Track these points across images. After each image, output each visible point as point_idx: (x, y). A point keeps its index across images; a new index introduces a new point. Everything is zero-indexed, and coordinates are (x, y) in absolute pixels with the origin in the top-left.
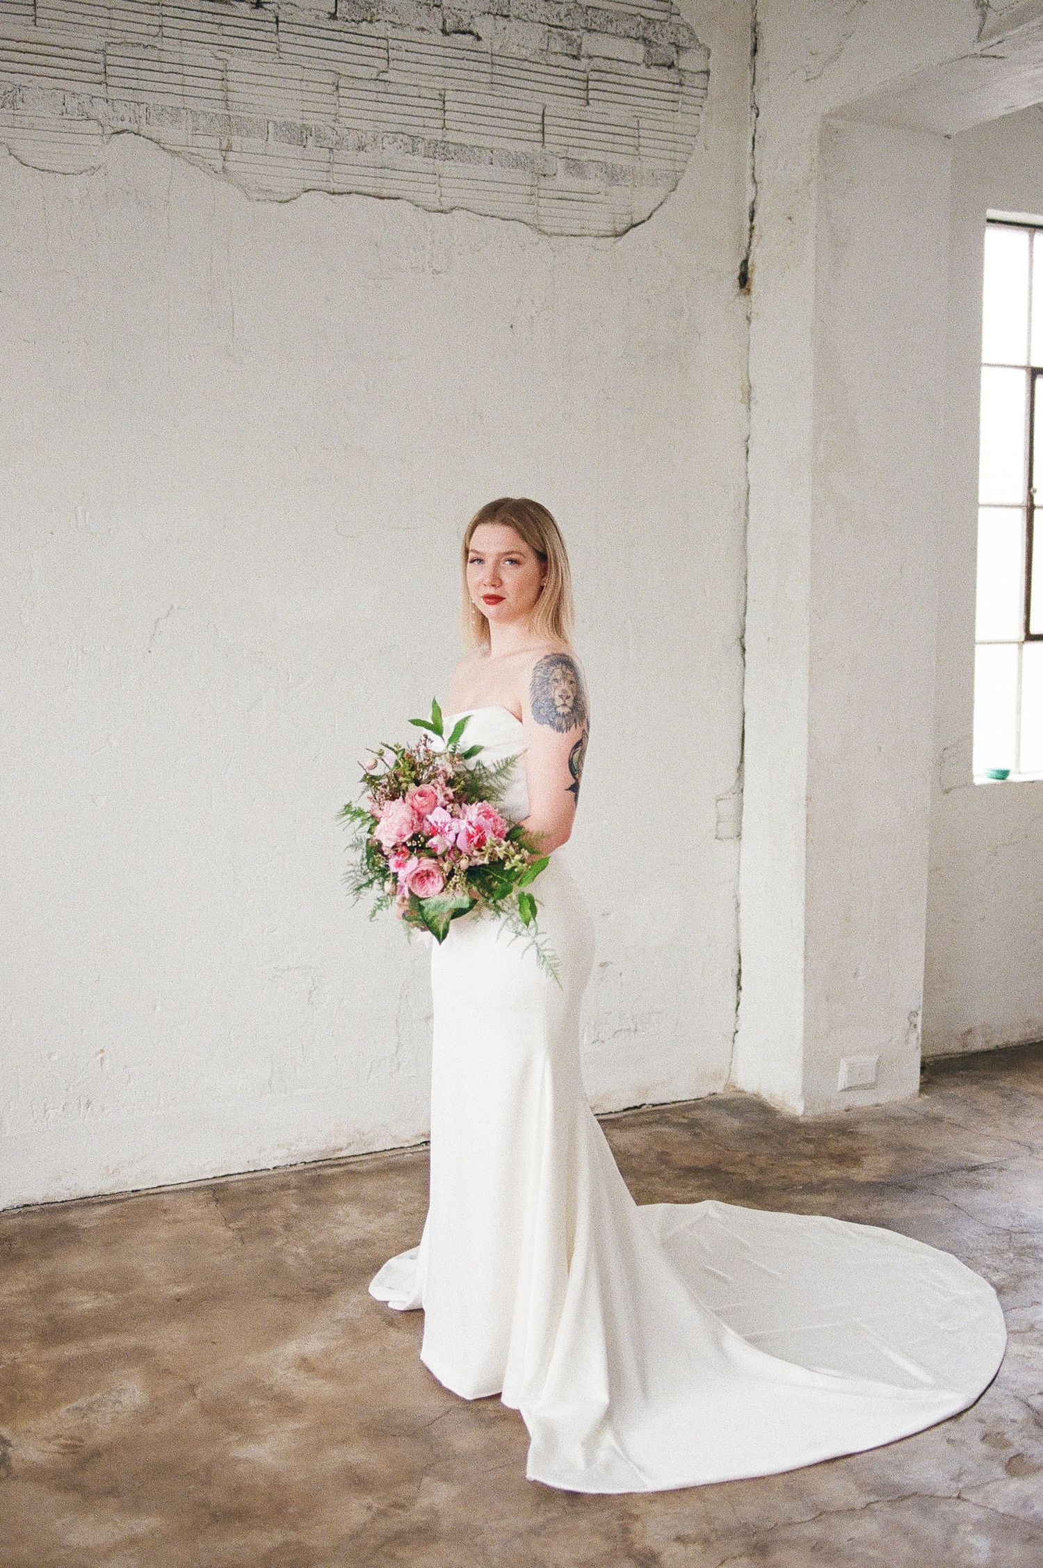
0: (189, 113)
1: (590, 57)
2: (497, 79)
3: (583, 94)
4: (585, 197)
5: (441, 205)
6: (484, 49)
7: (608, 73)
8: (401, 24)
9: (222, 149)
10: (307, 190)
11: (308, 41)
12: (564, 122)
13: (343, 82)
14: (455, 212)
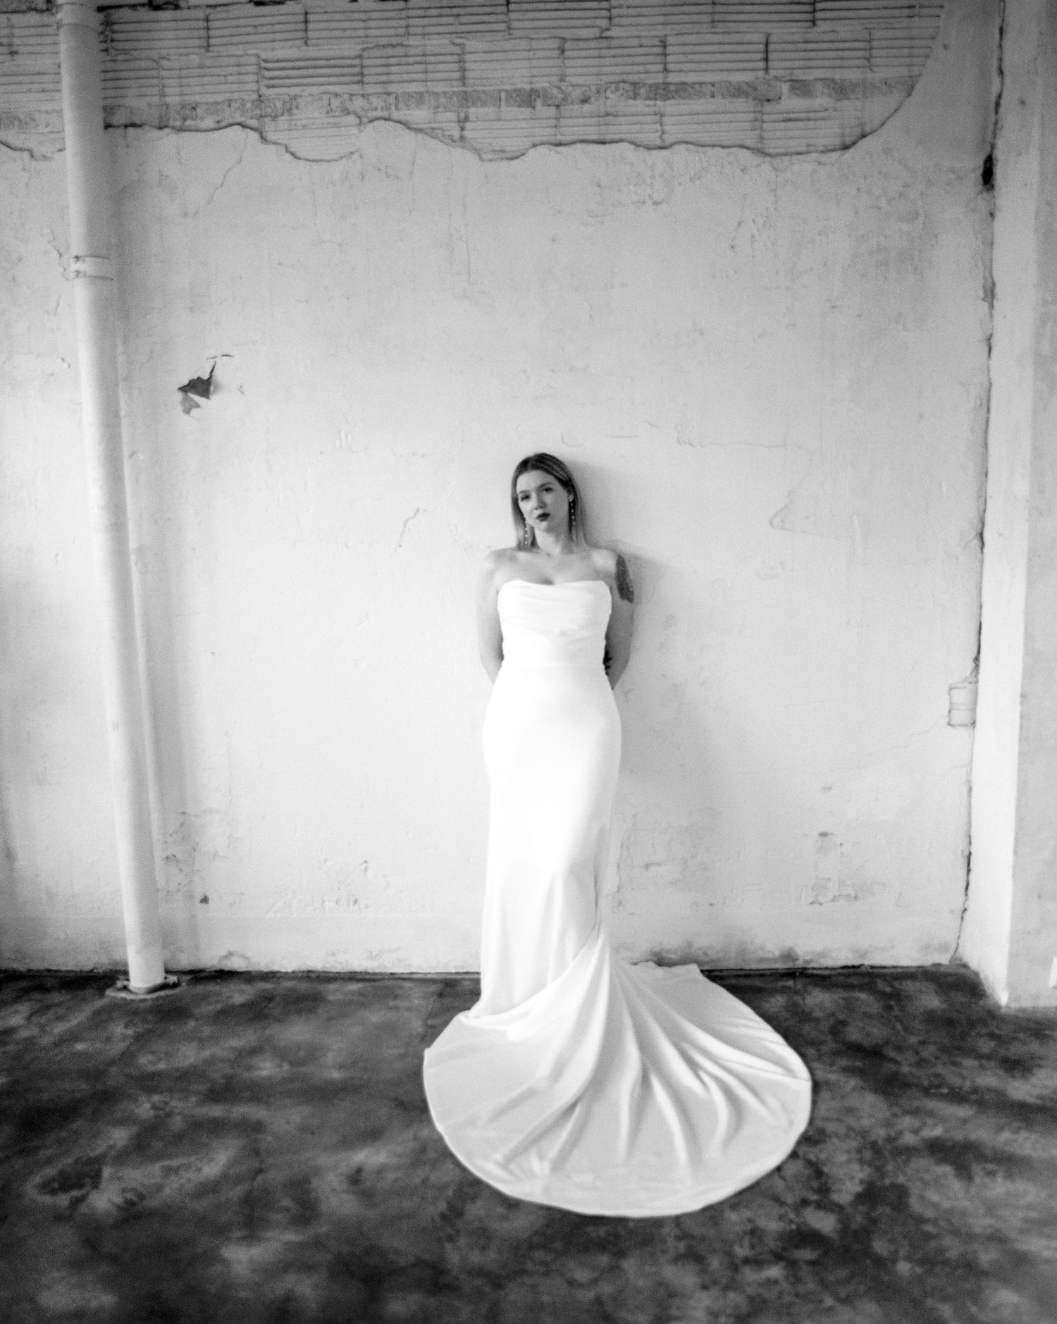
0: (431, 96)
2: (717, 17)
3: (809, 17)
4: (812, 115)
5: (663, 141)
9: (459, 121)
10: (534, 146)
11: (537, 15)
12: (790, 47)
13: (568, 45)
14: (676, 147)
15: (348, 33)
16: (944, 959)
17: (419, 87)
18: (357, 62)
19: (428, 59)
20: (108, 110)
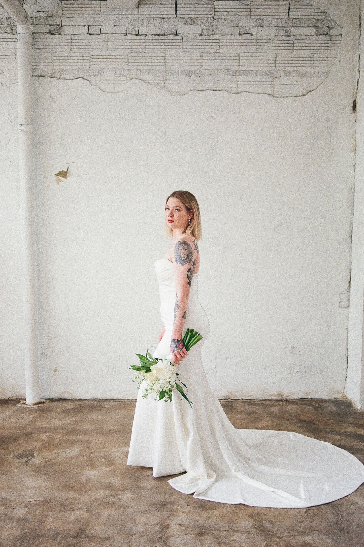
0: (154, 71)
1: (294, 36)
2: (258, 47)
3: (291, 48)
4: (292, 83)
5: (238, 91)
6: (254, 38)
7: (301, 40)
8: (224, 34)
9: (163, 81)
10: (191, 91)
11: (192, 44)
12: (284, 59)
13: (204, 55)
14: (242, 93)
15: (123, 47)
16: (339, 396)
17: (150, 68)
18: (126, 57)
19: (153, 58)
20: (34, 70)
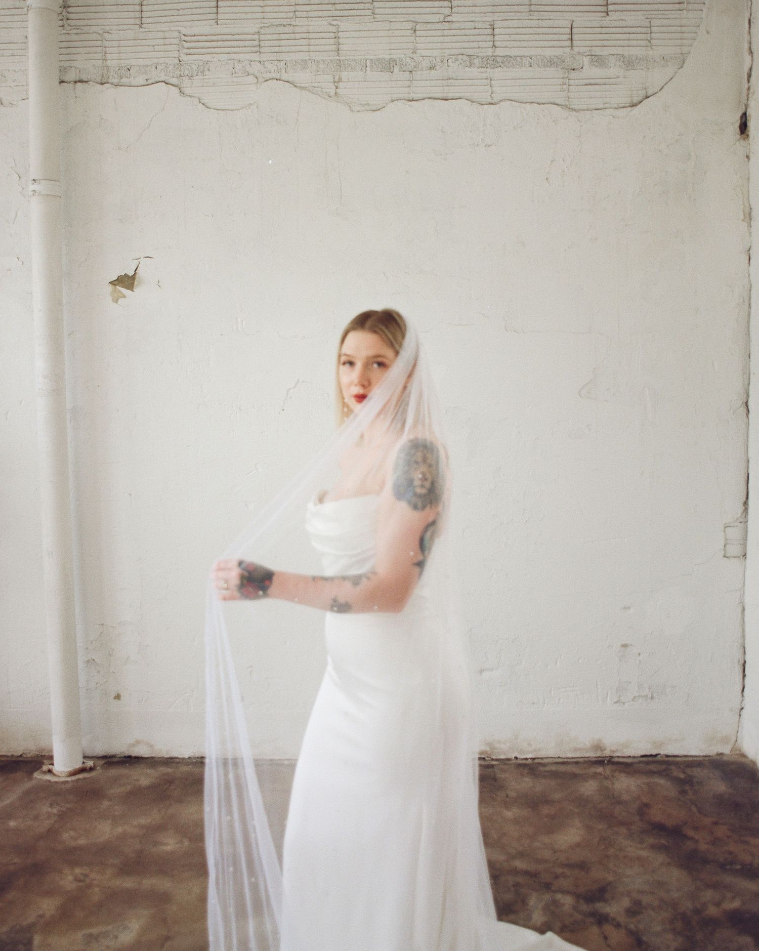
0: (313, 63)
2: (533, 8)
3: (604, 9)
4: (607, 81)
5: (492, 99)
9: (334, 82)
10: (393, 101)
11: (394, 4)
12: (588, 30)
13: (418, 27)
14: (502, 103)
15: (249, 16)
16: (726, 750)
17: (305, 56)
18: (256, 37)
19: (311, 36)
20: (63, 70)
